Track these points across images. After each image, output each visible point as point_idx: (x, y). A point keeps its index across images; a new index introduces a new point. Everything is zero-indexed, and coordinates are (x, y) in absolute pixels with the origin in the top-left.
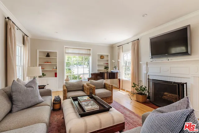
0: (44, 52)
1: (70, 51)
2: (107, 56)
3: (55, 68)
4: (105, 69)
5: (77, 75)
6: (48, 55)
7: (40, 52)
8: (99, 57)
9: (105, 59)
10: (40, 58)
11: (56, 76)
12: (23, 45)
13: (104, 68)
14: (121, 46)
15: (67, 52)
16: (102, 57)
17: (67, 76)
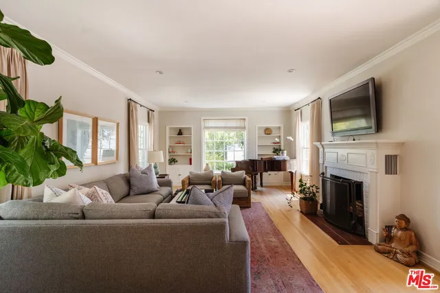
0: (175, 129)
1: (211, 124)
2: (279, 128)
3: (189, 151)
4: (274, 152)
5: (231, 163)
6: (180, 133)
7: (171, 128)
8: (263, 132)
9: (275, 133)
10: (170, 137)
11: (191, 164)
12: (147, 124)
13: (273, 150)
14: (299, 110)
15: (207, 125)
16: (268, 131)
17: (207, 164)
